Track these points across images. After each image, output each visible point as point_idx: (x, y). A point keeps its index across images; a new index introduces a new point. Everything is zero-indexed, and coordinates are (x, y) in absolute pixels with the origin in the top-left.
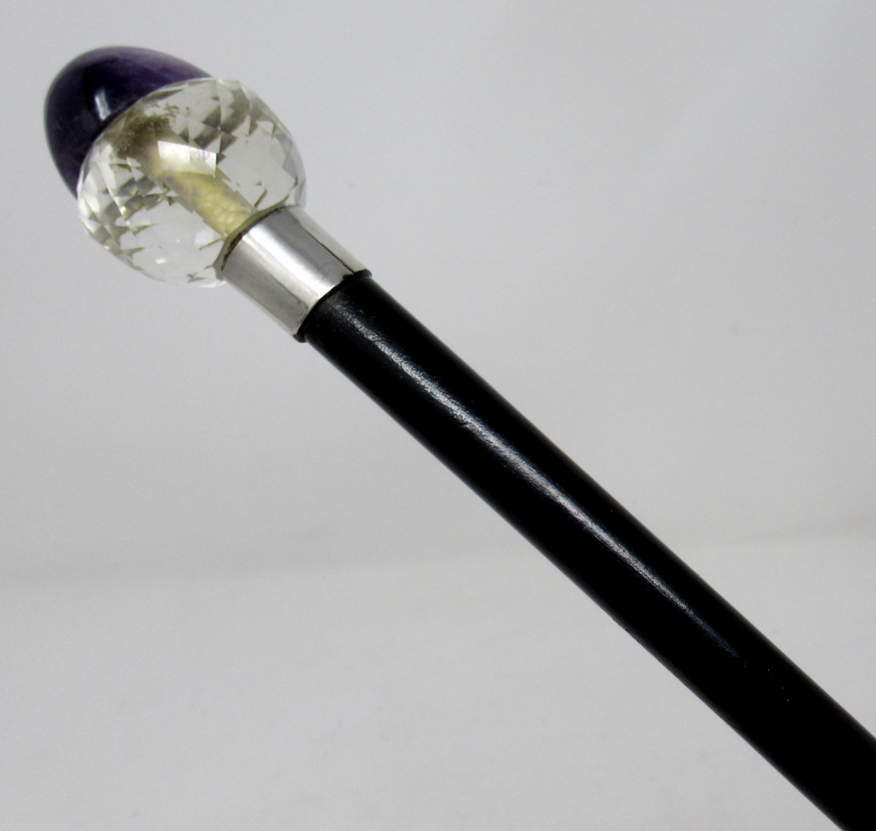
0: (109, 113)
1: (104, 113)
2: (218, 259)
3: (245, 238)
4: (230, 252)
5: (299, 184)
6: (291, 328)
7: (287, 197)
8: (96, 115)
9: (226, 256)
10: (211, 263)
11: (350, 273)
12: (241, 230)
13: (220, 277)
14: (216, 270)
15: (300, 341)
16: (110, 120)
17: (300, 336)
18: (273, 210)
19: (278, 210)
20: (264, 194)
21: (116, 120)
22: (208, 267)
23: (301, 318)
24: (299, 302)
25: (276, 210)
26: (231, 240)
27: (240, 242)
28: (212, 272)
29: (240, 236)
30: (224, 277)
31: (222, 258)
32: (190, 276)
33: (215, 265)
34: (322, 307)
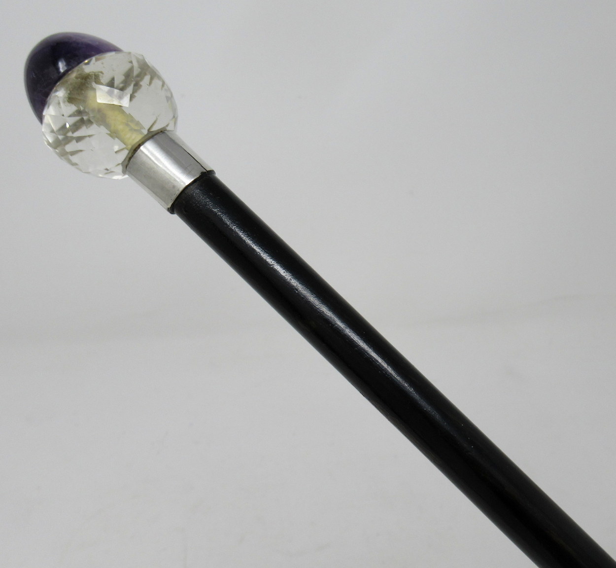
0: (66, 68)
1: (63, 68)
2: (125, 160)
3: (142, 148)
4: (132, 156)
5: (175, 118)
6: (167, 204)
7: (167, 126)
8: (58, 69)
9: (130, 158)
10: (121, 162)
11: (205, 171)
12: (140, 142)
13: (124, 172)
14: (123, 168)
15: (171, 213)
16: (66, 72)
17: (172, 210)
18: (160, 131)
19: (162, 132)
20: (155, 122)
21: (70, 72)
22: (119, 164)
23: (174, 197)
24: (174, 187)
25: (161, 131)
26: (134, 148)
27: (139, 150)
28: (120, 168)
29: (139, 146)
30: (127, 172)
31: (128, 159)
32: (107, 169)
33: (122, 164)
34: (187, 191)
